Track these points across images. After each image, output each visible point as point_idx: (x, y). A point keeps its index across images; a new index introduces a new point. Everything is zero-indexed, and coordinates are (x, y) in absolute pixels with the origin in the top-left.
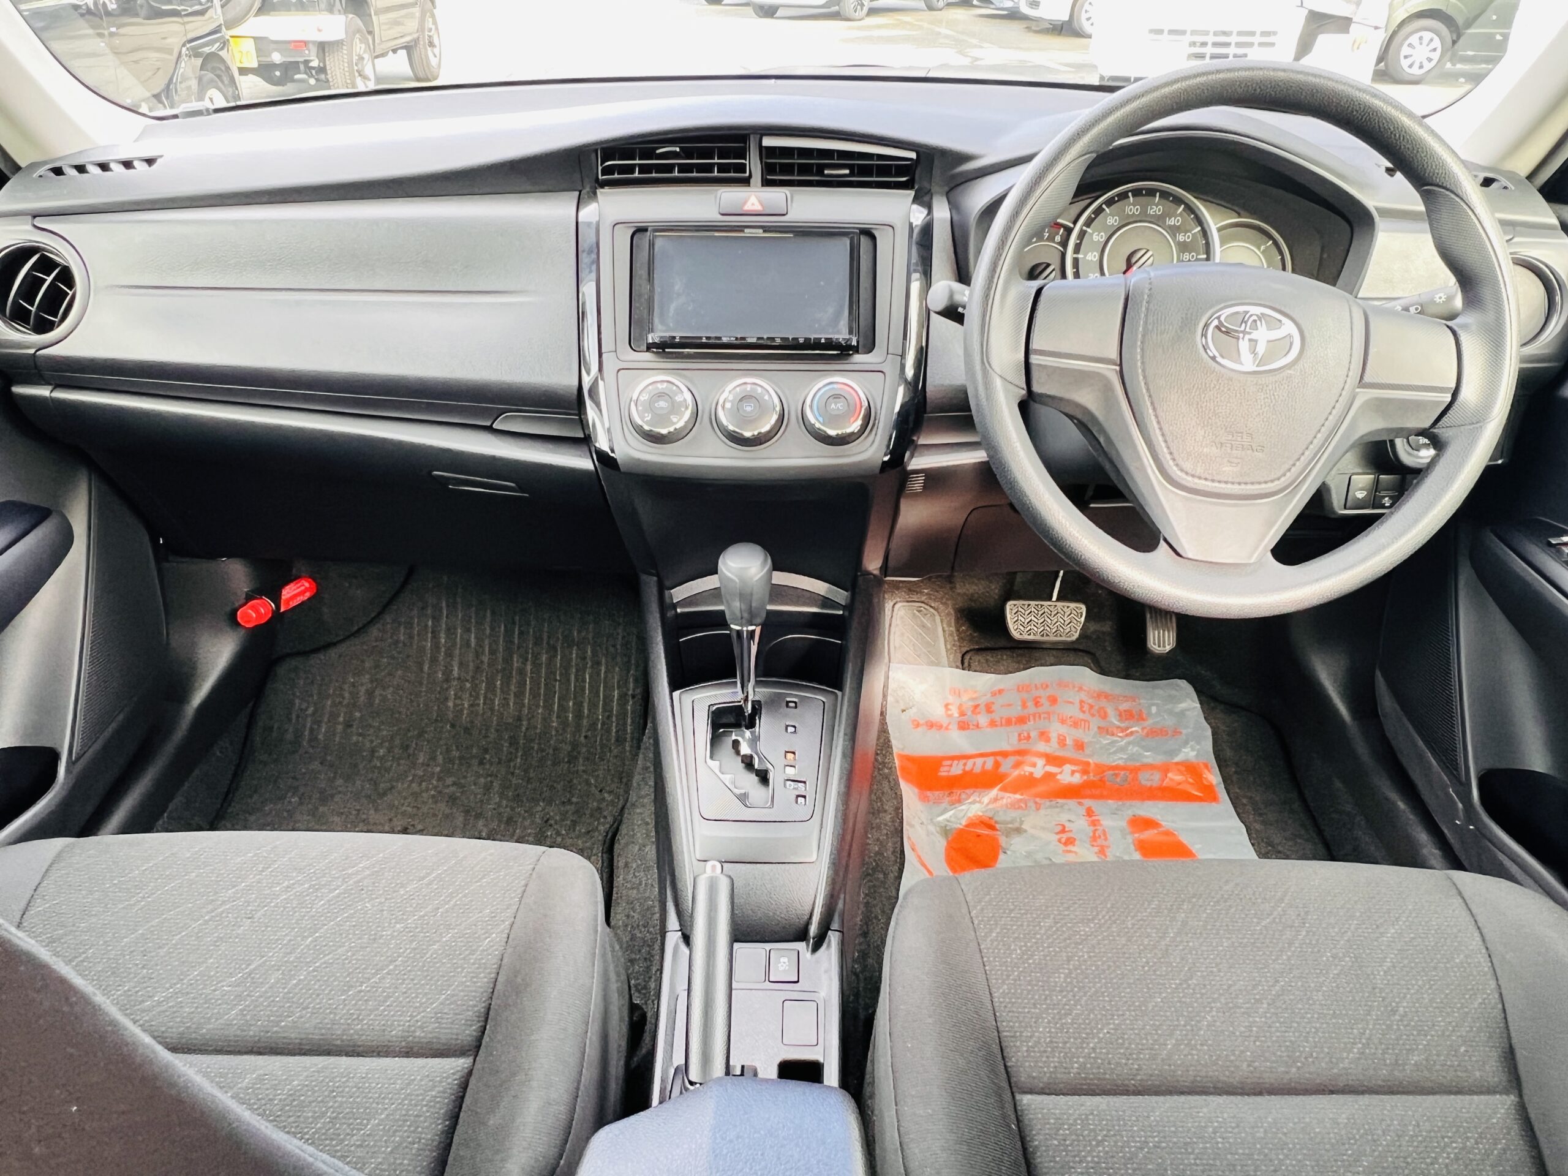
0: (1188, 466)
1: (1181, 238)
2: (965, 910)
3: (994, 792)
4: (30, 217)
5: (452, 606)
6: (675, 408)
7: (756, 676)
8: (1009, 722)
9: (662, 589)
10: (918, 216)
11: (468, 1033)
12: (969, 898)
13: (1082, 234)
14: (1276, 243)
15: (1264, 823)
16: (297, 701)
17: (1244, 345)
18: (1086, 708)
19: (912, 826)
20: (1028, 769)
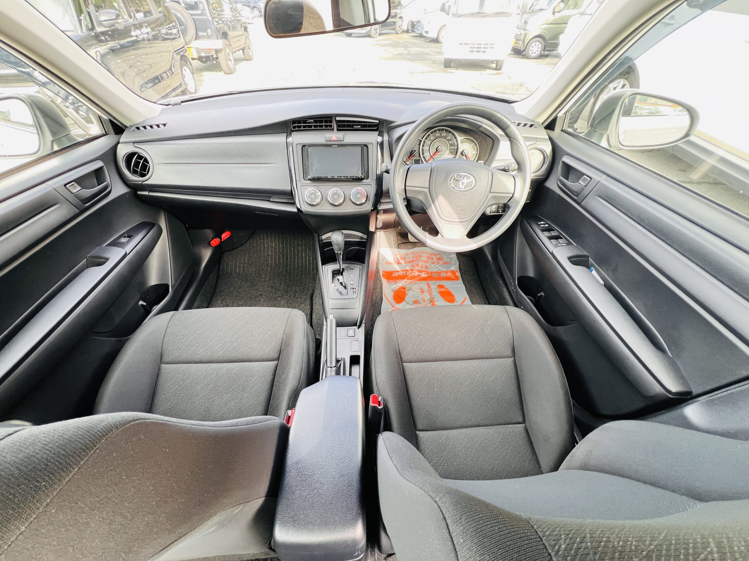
0: (446, 215)
1: (450, 142)
2: (392, 321)
3: (405, 280)
4: (132, 143)
5: (267, 237)
6: (316, 197)
7: (343, 261)
8: (409, 262)
9: (319, 236)
10: (380, 139)
11: (276, 355)
12: (393, 317)
13: (424, 142)
14: (475, 144)
15: (470, 285)
16: (230, 263)
17: (460, 184)
18: (428, 258)
19: (385, 290)
20: (414, 274)
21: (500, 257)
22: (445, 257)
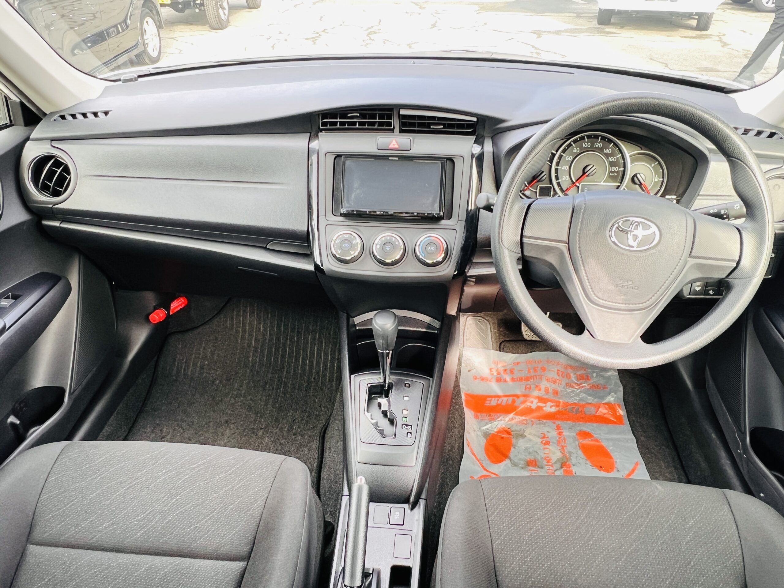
0: (600, 295)
1: (611, 159)
2: (483, 501)
3: (511, 415)
4: (50, 141)
5: (252, 312)
6: (352, 247)
7: (391, 369)
8: (521, 379)
9: (349, 317)
10: (477, 149)
11: (245, 550)
12: (485, 493)
13: (561, 157)
14: (660, 163)
15: (646, 437)
16: (178, 356)
17: (630, 237)
18: (560, 374)
19: (469, 433)
20: (528, 404)
21: (710, 383)
22: (595, 375)
